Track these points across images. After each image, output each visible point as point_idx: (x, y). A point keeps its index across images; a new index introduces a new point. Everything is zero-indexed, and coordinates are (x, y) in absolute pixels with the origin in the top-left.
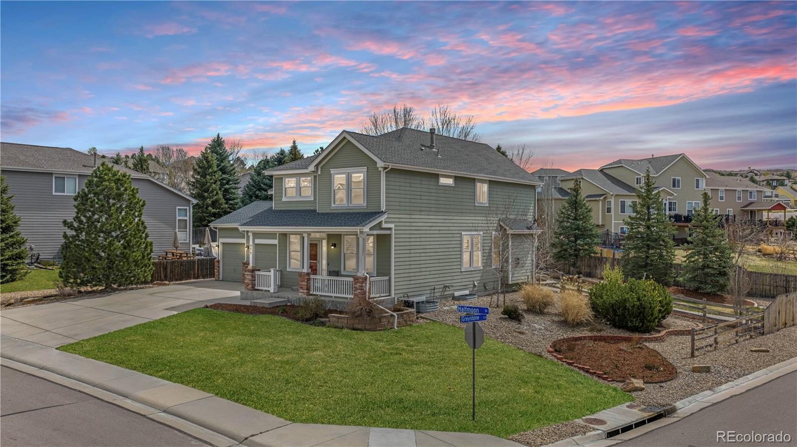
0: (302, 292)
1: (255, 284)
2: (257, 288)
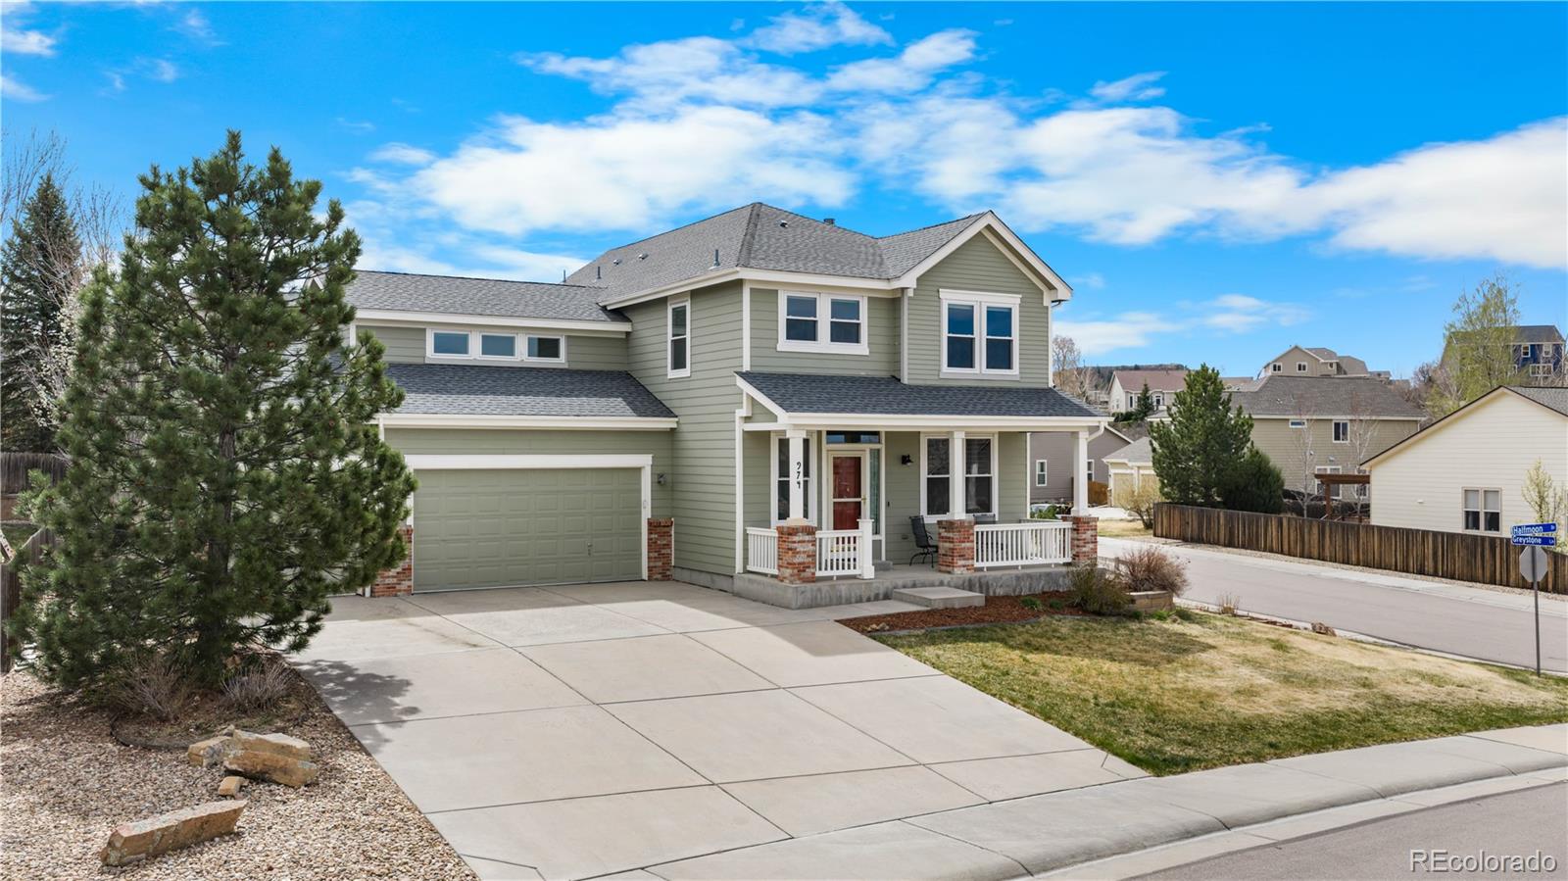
0: (964, 566)
1: (815, 563)
2: (819, 574)
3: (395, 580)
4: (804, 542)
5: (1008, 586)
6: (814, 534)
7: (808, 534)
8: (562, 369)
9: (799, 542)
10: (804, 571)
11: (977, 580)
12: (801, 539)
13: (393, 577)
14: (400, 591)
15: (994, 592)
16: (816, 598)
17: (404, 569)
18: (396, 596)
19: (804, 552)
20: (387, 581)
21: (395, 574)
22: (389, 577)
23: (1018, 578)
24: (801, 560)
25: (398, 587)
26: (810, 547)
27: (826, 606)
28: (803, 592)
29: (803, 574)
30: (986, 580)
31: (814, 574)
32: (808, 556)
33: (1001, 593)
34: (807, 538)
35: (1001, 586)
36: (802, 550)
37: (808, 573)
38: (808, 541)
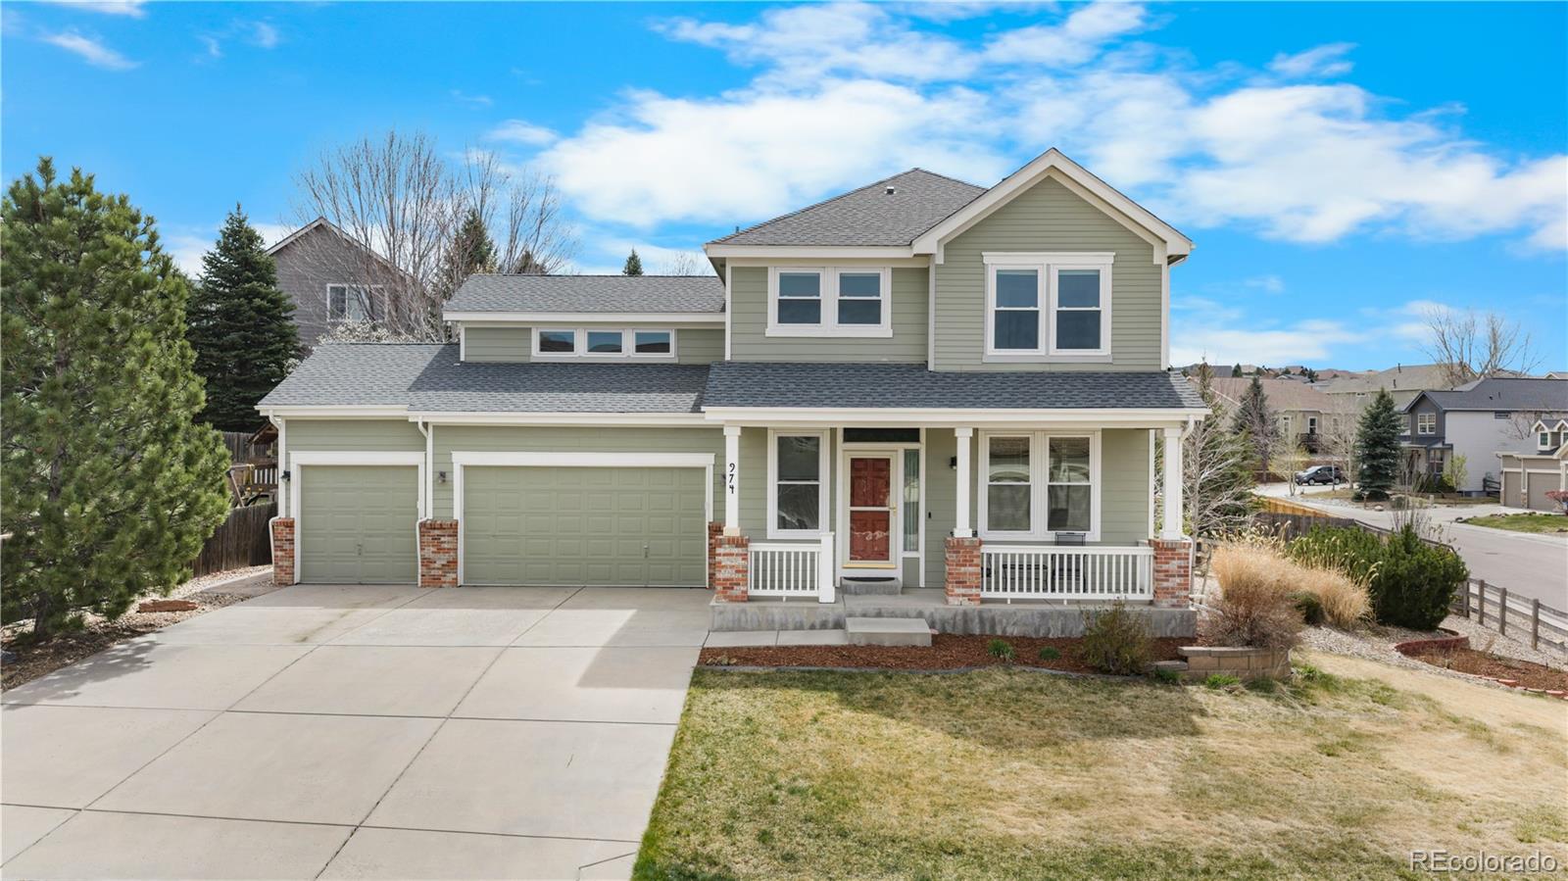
1: (746, 580)
2: (753, 592)
3: (440, 572)
4: (732, 555)
5: (1025, 624)
6: (746, 546)
7: (737, 547)
8: (671, 365)
9: (724, 555)
10: (732, 588)
11: (976, 613)
12: (727, 551)
13: (438, 569)
14: (445, 582)
15: (1004, 631)
16: (739, 620)
17: (448, 562)
18: (441, 587)
19: (732, 567)
20: (433, 572)
21: (440, 566)
22: (434, 569)
23: (1043, 615)
24: (727, 576)
25: (443, 579)
26: (739, 562)
27: (753, 630)
28: (721, 613)
29: (729, 592)
30: (990, 615)
31: (746, 592)
32: (738, 572)
33: (1015, 633)
34: (736, 550)
35: (1014, 624)
36: (729, 563)
37: (737, 591)
38: (737, 555)
